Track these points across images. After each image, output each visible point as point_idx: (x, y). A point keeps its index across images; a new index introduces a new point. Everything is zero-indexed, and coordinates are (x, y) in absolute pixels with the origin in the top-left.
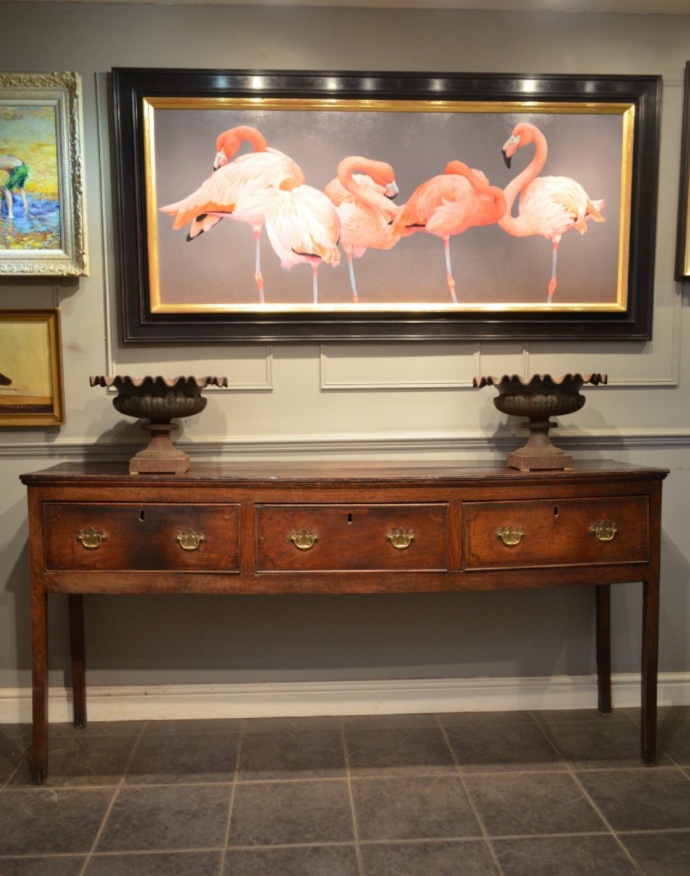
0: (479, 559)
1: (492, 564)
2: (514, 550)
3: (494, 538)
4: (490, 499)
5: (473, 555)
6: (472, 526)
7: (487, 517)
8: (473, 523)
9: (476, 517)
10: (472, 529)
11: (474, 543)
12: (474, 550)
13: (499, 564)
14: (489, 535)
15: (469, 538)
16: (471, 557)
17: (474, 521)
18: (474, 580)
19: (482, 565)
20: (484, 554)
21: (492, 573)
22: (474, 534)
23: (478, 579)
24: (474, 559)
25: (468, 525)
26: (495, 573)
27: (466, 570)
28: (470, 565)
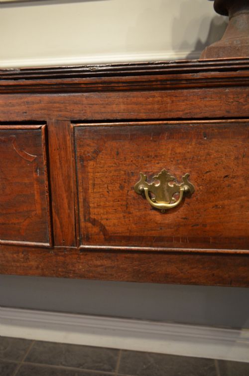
0: (103, 229)
1: (128, 240)
2: (170, 218)
3: (132, 193)
4: (125, 117)
5: (94, 222)
6: (89, 169)
7: (118, 154)
8: (91, 163)
9: (97, 152)
10: (91, 175)
11: (93, 200)
12: (95, 213)
13: (140, 240)
14: (122, 187)
15: (86, 190)
16: (90, 225)
17: (94, 159)
18: (98, 263)
19: (109, 239)
20: (113, 221)
21: (128, 255)
22: (94, 185)
23: (107, 263)
24: (95, 230)
25: (84, 167)
26: (136, 255)
27: (82, 246)
28: (88, 240)
